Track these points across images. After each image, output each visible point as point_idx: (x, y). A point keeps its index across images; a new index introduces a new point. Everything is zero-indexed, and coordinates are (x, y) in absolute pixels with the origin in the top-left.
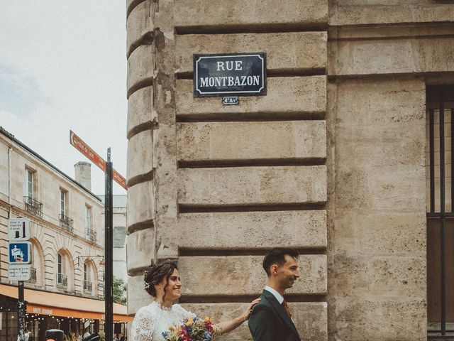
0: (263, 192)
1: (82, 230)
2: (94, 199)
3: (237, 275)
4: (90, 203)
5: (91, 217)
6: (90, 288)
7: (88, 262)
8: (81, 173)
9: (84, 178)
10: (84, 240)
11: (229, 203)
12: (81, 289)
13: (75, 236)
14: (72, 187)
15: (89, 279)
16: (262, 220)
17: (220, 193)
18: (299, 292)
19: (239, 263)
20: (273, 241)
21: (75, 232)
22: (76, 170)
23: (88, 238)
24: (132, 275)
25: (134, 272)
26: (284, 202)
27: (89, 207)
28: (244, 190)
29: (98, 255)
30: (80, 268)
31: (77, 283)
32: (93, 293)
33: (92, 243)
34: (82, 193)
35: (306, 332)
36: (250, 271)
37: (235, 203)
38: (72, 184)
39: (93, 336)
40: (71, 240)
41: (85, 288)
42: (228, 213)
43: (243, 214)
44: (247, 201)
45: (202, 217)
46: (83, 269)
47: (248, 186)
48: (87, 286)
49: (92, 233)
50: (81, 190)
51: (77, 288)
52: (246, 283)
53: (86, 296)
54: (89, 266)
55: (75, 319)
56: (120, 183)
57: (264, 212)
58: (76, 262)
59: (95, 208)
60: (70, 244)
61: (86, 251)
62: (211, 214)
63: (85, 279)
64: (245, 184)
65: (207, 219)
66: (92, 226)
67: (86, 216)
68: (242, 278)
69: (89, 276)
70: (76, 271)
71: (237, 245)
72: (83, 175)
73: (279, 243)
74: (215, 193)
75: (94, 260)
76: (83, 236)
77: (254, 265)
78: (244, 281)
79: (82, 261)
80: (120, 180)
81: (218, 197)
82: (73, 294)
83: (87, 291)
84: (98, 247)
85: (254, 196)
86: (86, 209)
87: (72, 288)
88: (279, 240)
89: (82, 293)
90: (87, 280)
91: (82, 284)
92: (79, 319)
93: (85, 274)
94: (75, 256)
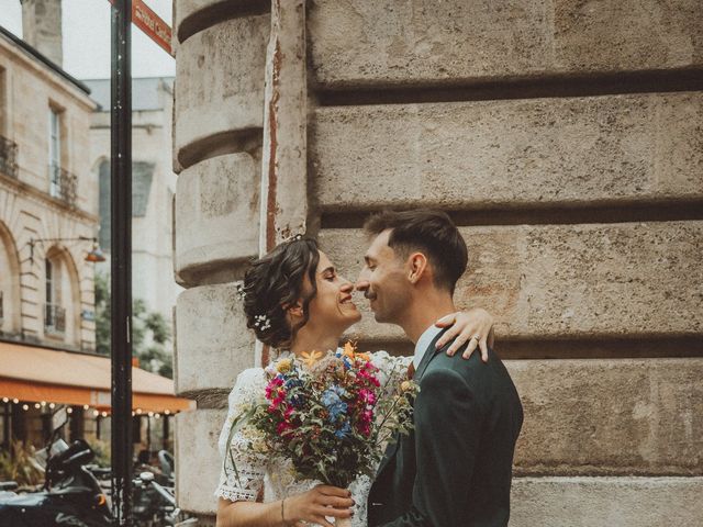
0: (563, 41)
1: (40, 170)
2: (71, 89)
3: (485, 282)
4: (61, 100)
5: (63, 136)
6: (61, 323)
7: (56, 256)
8: (38, 22)
9: (43, 33)
10: (44, 197)
11: (464, 75)
12: (36, 326)
13: (23, 188)
14: (13, 57)
15: (59, 300)
16: (558, 121)
17: (438, 48)
18: (665, 329)
19: (489, 245)
20: (592, 183)
21: (22, 177)
22: (24, 12)
23: (54, 191)
24: (186, 285)
25: (194, 276)
26: (623, 67)
27: (58, 111)
28: (508, 36)
29: (82, 236)
30: (34, 269)
31: (28, 309)
32: (69, 337)
33: (65, 205)
34: (40, 75)
35: (684, 446)
36: (524, 269)
37: (481, 74)
38: (15, 50)
39: (73, 450)
40: (11, 197)
41: (48, 322)
42: (460, 105)
43: (504, 106)
44: (515, 67)
45: (388, 116)
46: (42, 273)
47: (521, 24)
48: (53, 318)
49: (65, 179)
50: (38, 66)
51: (29, 324)
52: (510, 304)
53: (52, 343)
54: (59, 266)
55: (22, 403)
56: (152, 33)
57: (564, 100)
58: (25, 254)
59: (73, 112)
60: (9, 208)
61: (50, 226)
62: (413, 108)
63: (48, 299)
64: (510, 19)
65: (401, 121)
66: (64, 158)
67: (51, 133)
68: (500, 288)
69: (59, 292)
70: (27, 280)
71: (486, 196)
72: (43, 26)
73: (606, 188)
74: (425, 46)
75: (72, 250)
76: (41, 185)
77: (535, 252)
78: (503, 297)
79: (41, 252)
80: (150, 24)
81: (435, 58)
82: (18, 339)
83: (52, 330)
84: (82, 215)
85: (535, 53)
86: (49, 114)
87: (14, 324)
88: (609, 178)
89: (41, 335)
90: (53, 303)
91: (39, 312)
92: (31, 404)
93: (48, 285)
94: (21, 240)
